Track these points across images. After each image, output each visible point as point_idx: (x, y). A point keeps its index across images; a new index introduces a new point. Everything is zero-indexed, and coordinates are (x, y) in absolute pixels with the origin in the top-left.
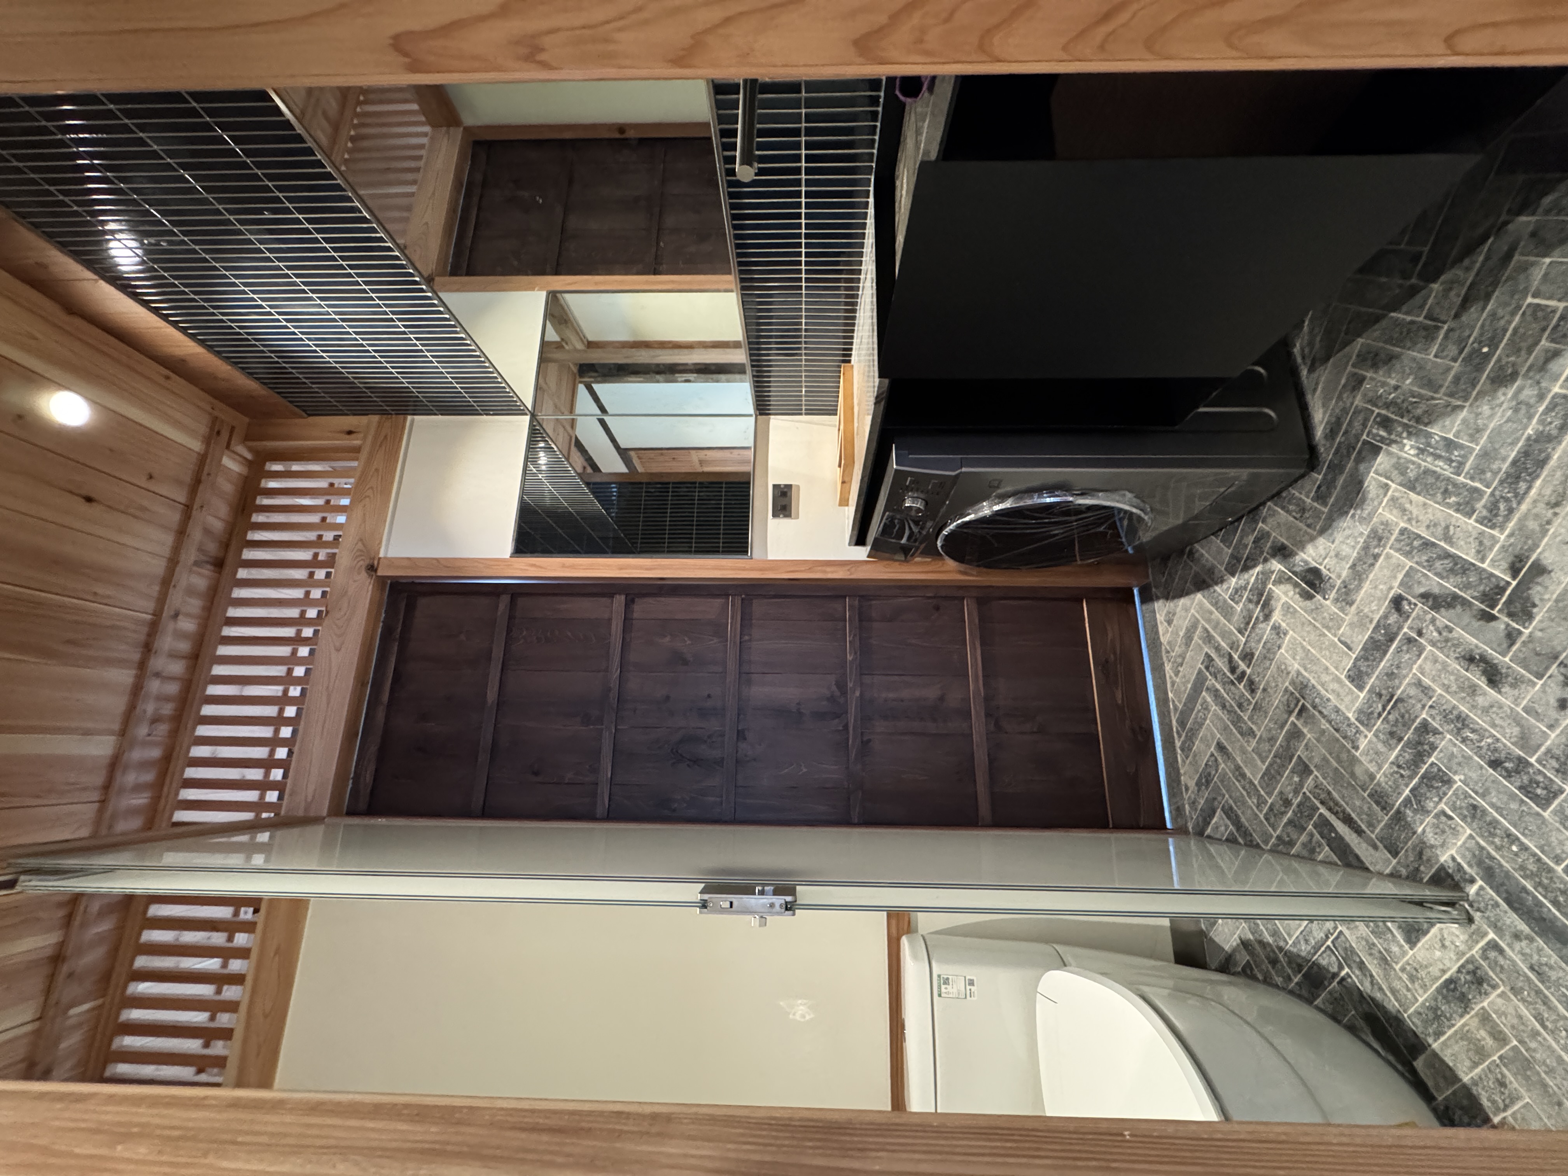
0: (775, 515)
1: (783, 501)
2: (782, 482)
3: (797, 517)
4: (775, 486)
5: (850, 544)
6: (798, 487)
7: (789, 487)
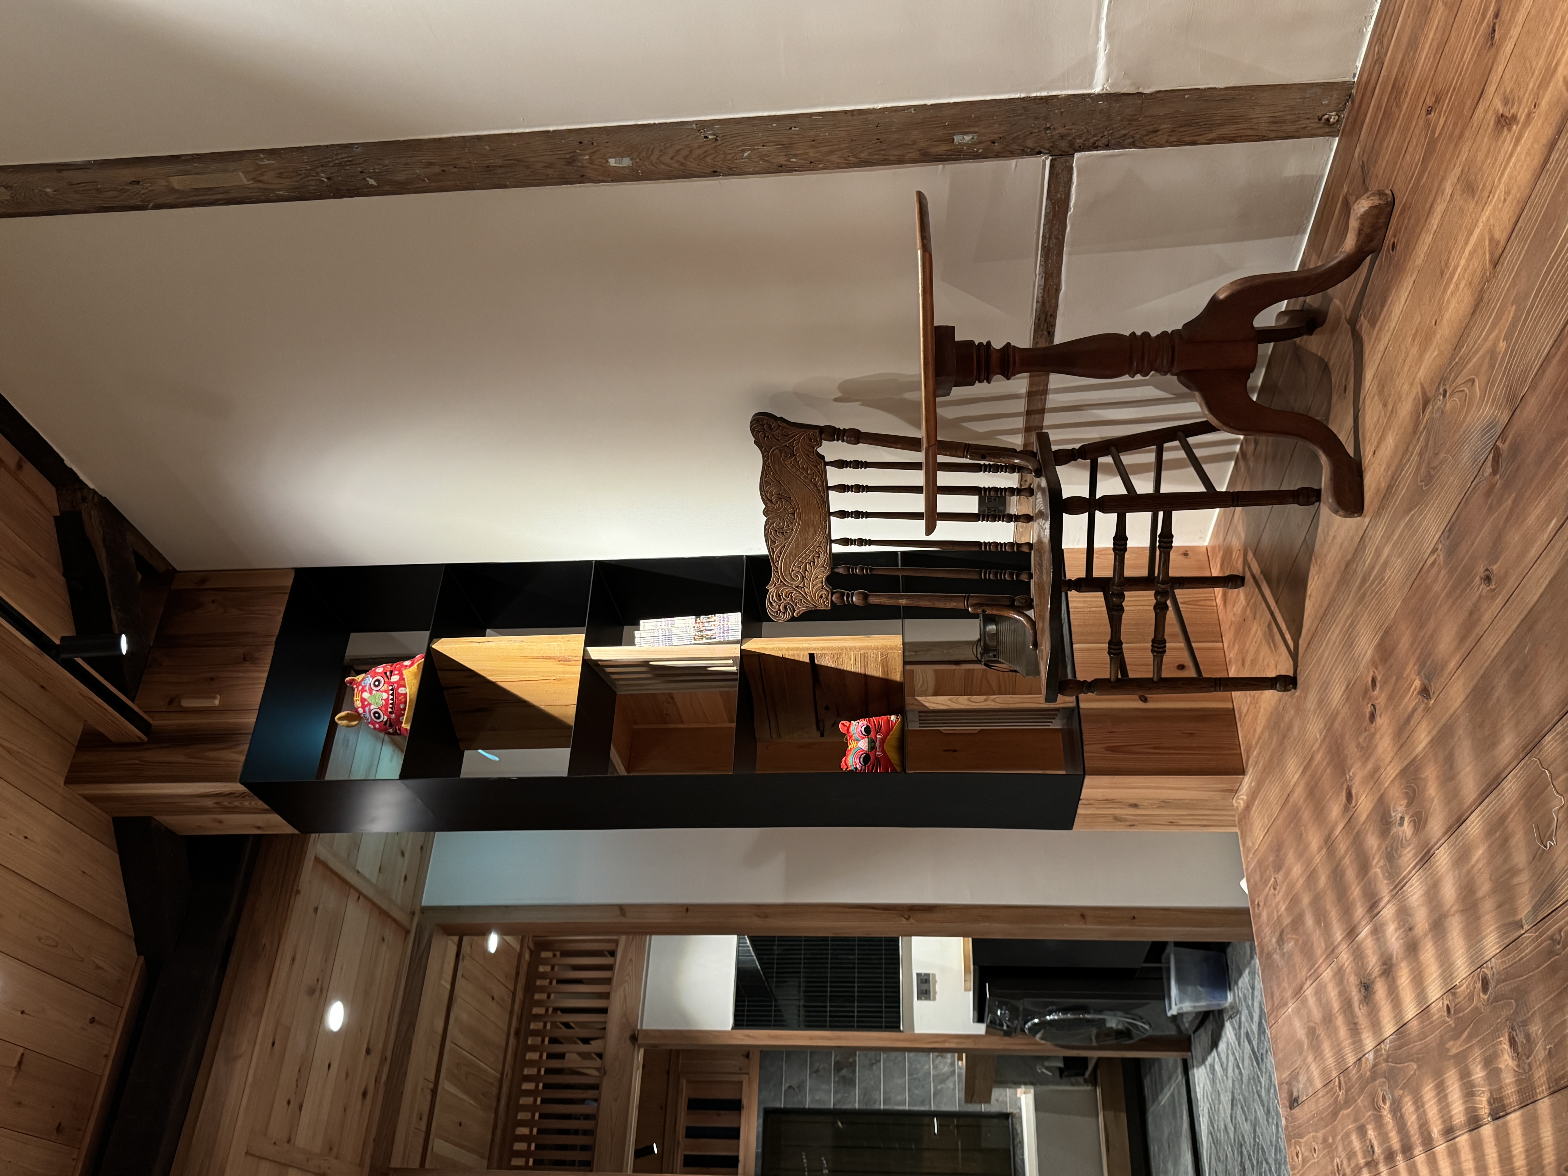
0: (919, 998)
1: (924, 986)
2: (923, 971)
3: (934, 999)
4: (918, 975)
5: (974, 1022)
6: (934, 975)
7: (928, 975)
